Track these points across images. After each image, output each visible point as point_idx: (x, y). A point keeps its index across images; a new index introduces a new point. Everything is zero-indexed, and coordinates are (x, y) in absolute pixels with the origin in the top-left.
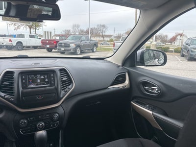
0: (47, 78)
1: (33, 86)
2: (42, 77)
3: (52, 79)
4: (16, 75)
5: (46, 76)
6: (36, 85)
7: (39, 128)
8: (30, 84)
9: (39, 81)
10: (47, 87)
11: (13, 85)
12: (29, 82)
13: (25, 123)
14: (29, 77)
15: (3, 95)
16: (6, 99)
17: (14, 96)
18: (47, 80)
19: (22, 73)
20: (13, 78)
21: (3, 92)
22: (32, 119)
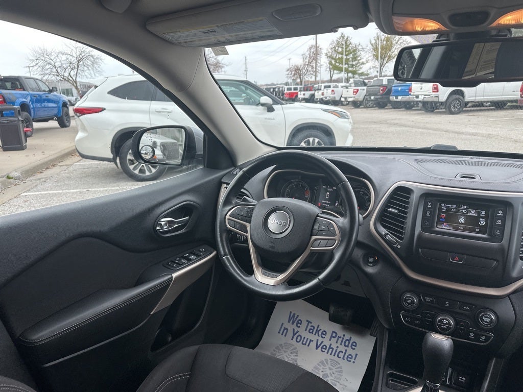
0: (486, 218)
1: (445, 228)
2: (473, 213)
3: (499, 222)
4: (414, 198)
5: (483, 213)
6: (455, 228)
8: (440, 222)
9: (462, 220)
10: (479, 239)
11: (405, 218)
12: (439, 217)
13: (413, 302)
14: (440, 207)
15: (383, 233)
16: (389, 243)
17: (401, 239)
18: (482, 223)
19: (428, 196)
20: (407, 203)
21: (385, 227)
22: (428, 299)
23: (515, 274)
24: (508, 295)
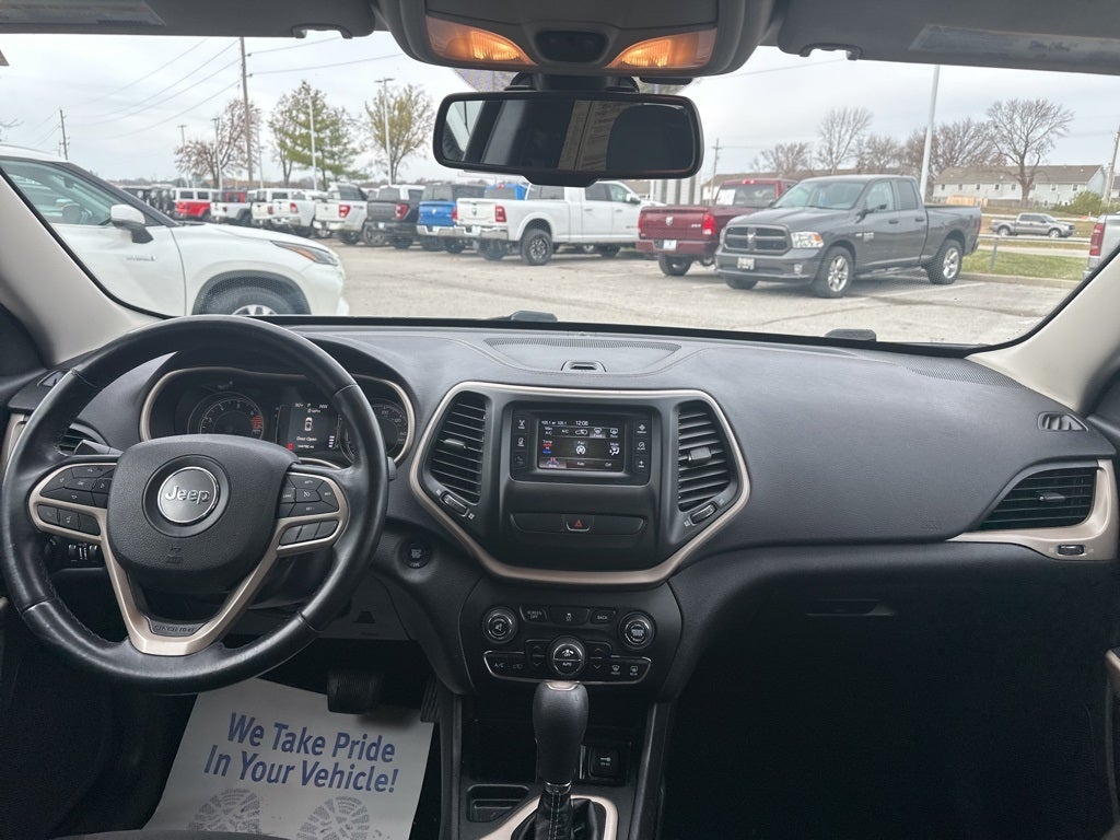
0: (619, 440)
1: (553, 467)
2: (598, 434)
3: (642, 446)
4: (493, 412)
5: (614, 432)
6: (571, 466)
7: (559, 664)
8: (543, 457)
9: (581, 449)
10: (611, 480)
11: (478, 456)
12: (541, 447)
13: (506, 626)
14: (542, 427)
15: (439, 493)
16: (451, 511)
17: (474, 499)
18: (615, 450)
19: (519, 407)
20: (481, 425)
21: (440, 479)
22: (534, 614)
23: (674, 538)
24: (667, 580)
